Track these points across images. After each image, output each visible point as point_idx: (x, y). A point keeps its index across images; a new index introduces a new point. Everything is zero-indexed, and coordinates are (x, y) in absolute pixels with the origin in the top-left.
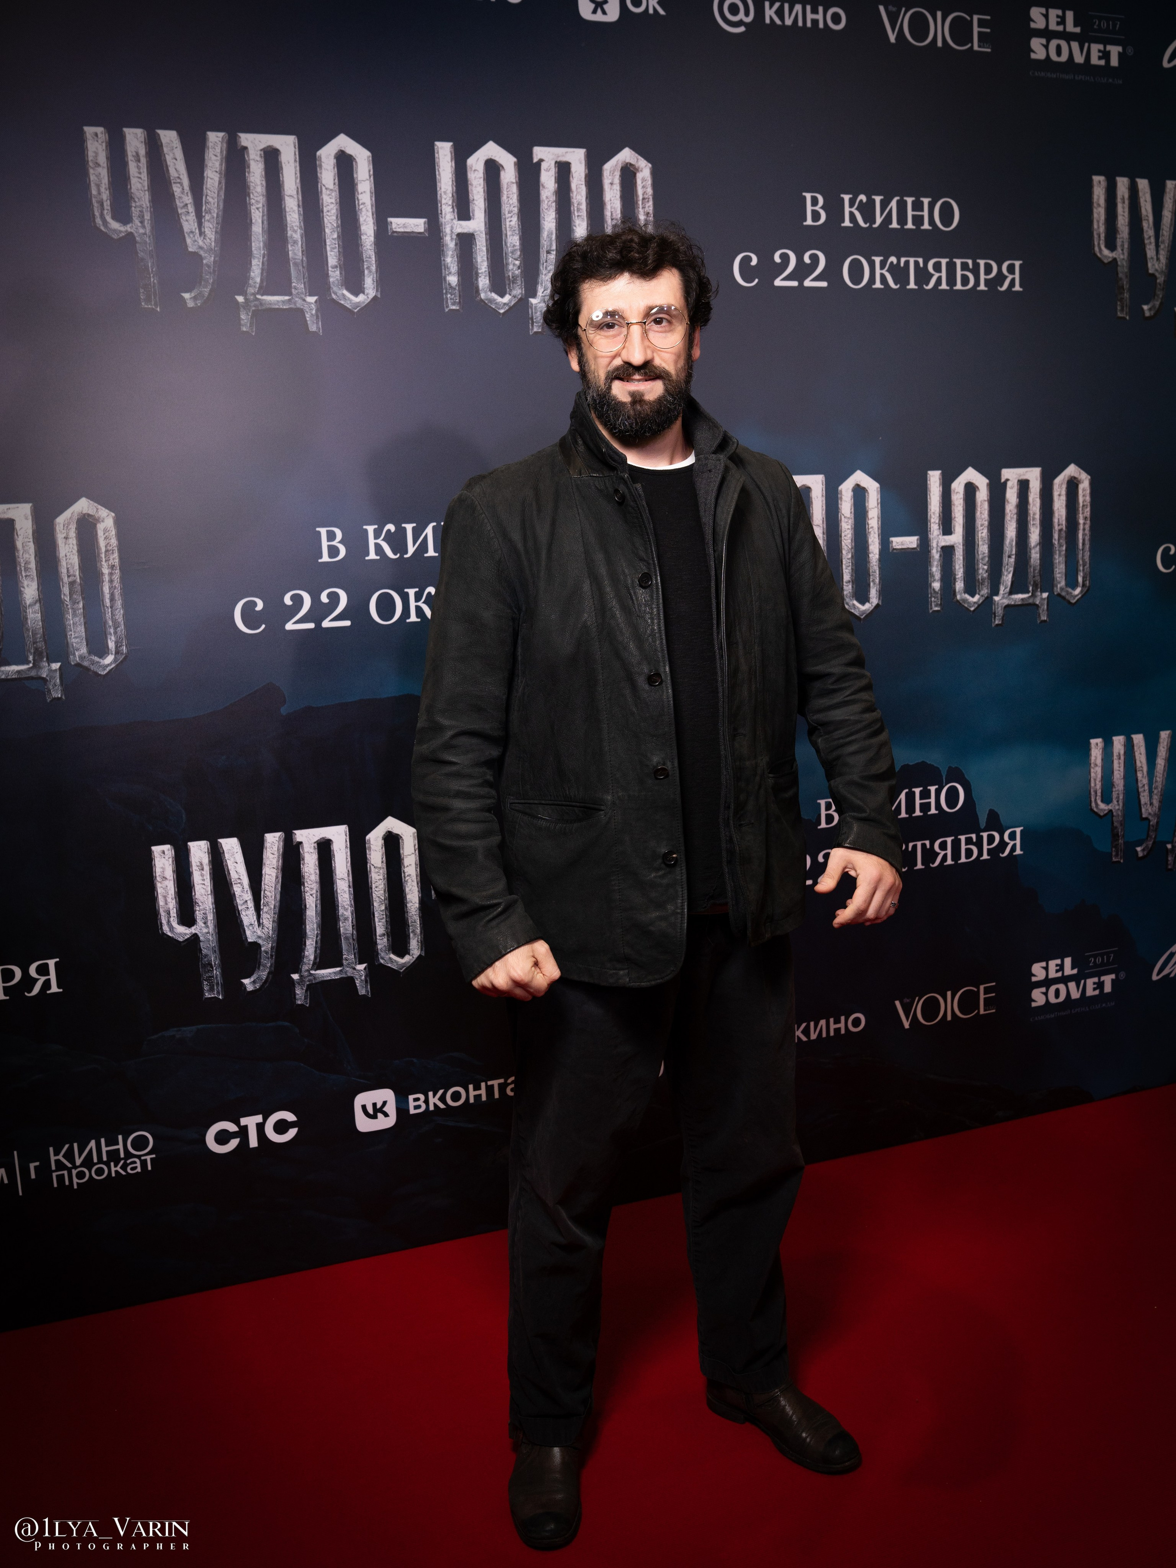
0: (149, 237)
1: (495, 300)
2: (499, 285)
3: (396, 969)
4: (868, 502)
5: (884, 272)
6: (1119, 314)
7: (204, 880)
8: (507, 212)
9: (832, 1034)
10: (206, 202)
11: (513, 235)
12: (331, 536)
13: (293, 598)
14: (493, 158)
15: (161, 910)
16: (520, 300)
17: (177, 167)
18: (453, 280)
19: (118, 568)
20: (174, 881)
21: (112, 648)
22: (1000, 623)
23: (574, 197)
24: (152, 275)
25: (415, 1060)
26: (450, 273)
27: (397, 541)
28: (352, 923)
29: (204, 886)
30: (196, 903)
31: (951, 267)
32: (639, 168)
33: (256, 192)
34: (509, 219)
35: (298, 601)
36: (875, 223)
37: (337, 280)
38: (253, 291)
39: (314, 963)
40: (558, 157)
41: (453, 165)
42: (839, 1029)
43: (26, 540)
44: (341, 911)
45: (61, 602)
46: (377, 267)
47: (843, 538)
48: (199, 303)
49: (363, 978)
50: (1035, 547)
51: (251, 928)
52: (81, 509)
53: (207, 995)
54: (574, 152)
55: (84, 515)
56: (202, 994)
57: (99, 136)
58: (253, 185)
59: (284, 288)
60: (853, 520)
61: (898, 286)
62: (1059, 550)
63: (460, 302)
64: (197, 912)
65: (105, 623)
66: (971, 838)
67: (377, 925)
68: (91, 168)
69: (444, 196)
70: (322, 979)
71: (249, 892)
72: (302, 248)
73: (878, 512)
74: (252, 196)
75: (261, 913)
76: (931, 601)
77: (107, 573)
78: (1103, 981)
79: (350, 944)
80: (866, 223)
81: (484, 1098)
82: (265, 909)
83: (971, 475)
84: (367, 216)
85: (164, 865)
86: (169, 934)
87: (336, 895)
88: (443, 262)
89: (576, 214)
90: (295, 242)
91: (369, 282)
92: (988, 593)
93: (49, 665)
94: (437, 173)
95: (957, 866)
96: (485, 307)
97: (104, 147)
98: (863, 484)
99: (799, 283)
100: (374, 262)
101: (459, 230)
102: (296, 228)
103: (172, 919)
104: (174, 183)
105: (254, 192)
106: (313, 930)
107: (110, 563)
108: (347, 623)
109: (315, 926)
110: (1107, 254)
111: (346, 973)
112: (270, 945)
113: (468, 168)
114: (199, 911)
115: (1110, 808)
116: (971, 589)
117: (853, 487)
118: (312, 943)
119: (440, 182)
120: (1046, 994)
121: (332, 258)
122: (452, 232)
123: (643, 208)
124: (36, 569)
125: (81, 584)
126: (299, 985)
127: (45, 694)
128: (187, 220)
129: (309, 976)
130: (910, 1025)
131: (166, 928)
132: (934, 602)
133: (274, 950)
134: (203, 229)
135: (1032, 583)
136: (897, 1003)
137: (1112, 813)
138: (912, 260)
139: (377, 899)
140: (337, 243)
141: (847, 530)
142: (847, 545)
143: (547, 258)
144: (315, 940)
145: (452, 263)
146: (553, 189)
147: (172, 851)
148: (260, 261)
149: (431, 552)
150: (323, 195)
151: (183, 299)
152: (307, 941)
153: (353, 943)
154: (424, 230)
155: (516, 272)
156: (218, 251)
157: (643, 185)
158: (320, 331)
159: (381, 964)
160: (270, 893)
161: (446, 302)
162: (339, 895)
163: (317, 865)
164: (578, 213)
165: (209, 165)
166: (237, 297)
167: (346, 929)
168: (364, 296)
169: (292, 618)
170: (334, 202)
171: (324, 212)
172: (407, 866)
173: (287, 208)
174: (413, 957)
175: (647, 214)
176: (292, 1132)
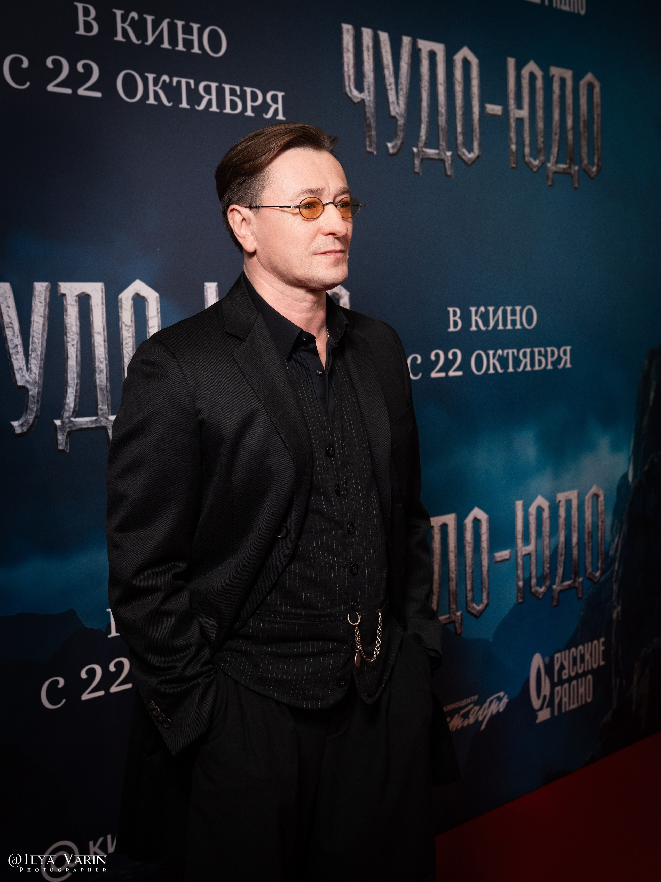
4: (148, 311)
5: (157, 89)
6: (369, 149)
31: (220, 92)
47: (124, 346)
60: (134, 328)
73: (158, 321)
98: (143, 294)
99: (72, 91)
110: (356, 95)
138: (184, 81)
141: (128, 338)
142: (128, 353)
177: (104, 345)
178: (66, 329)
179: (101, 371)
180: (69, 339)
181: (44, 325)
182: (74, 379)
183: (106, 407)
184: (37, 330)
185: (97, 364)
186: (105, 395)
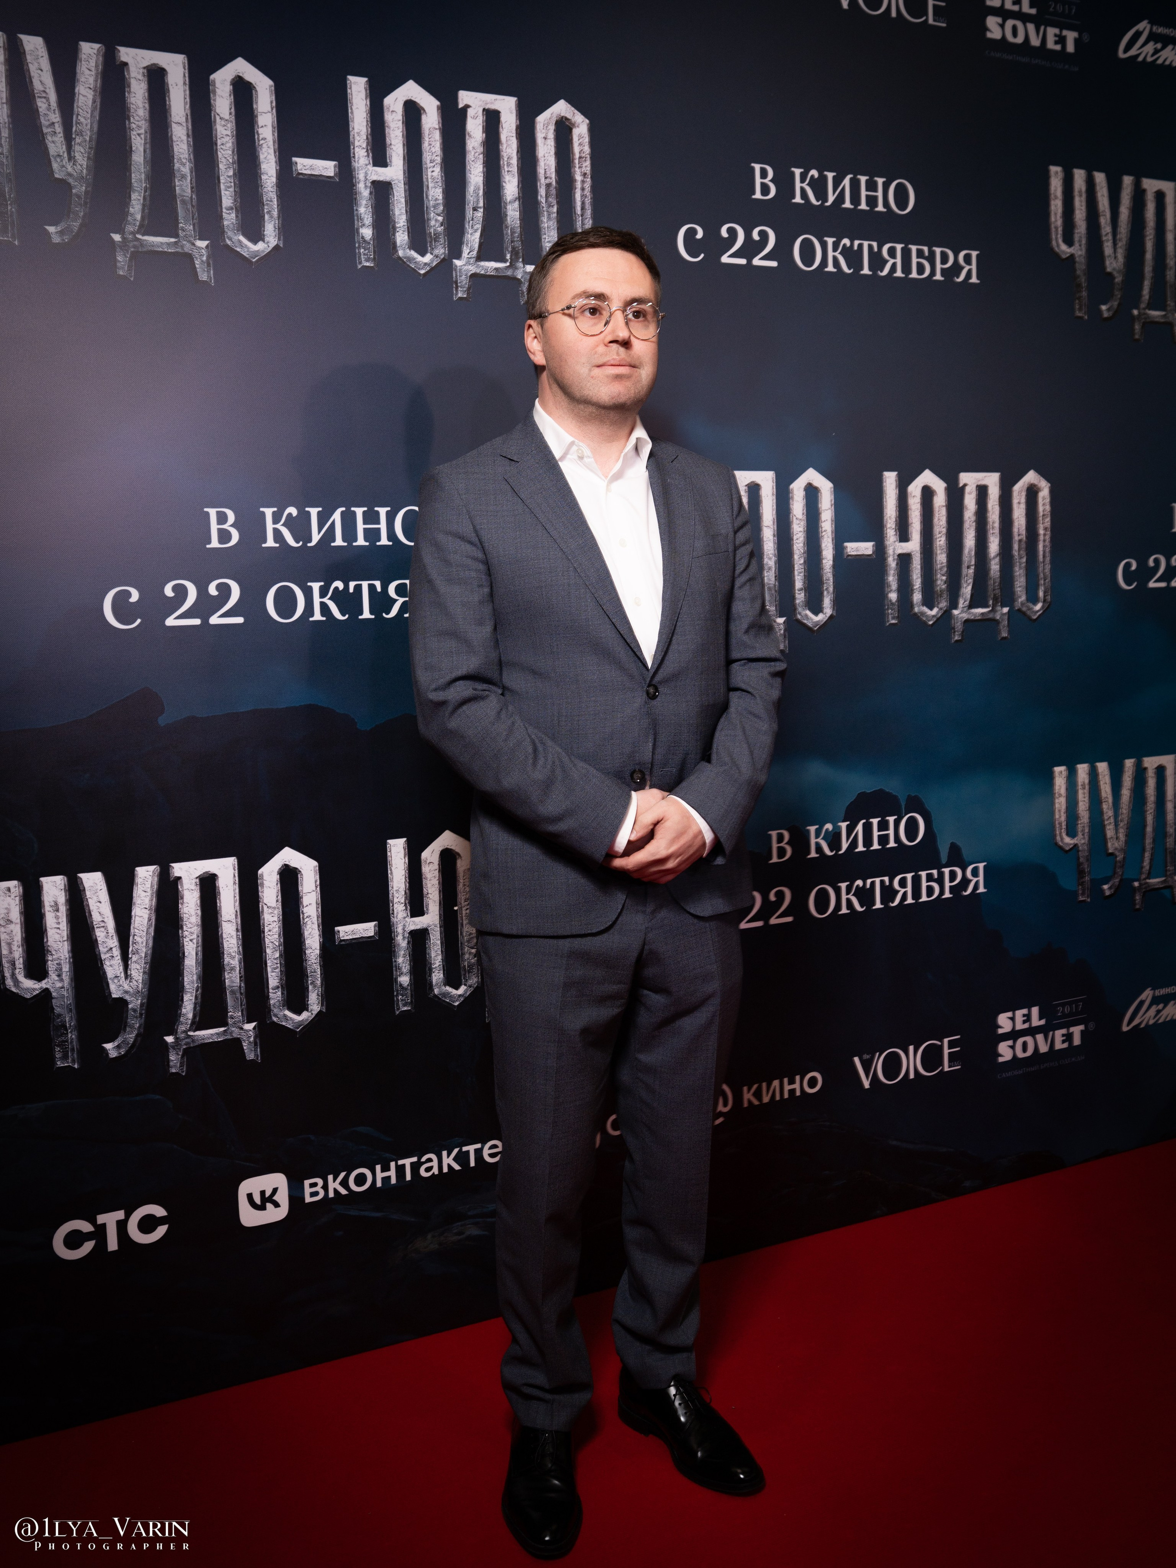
0: (7, 157)
1: (414, 259)
2: (419, 242)
3: (292, 1028)
4: (821, 503)
5: (837, 254)
6: (1078, 314)
7: (58, 923)
8: (428, 162)
9: (786, 1095)
10: (76, 121)
11: (436, 188)
12: (222, 518)
13: (175, 588)
14: (413, 99)
15: (4, 961)
16: (443, 260)
17: (42, 79)
18: (367, 232)
20: (21, 924)
22: (960, 638)
23: (504, 150)
24: (9, 202)
25: (312, 1137)
26: (364, 225)
27: (300, 527)
28: (240, 973)
29: (58, 931)
30: (48, 951)
31: (906, 255)
32: (575, 123)
33: (137, 115)
34: (431, 169)
35: (181, 593)
36: (827, 201)
37: (232, 223)
38: (132, 229)
39: (193, 1023)
40: (487, 104)
41: (368, 103)
42: (795, 1090)
44: (227, 959)
46: (279, 211)
47: (794, 542)
48: (66, 239)
49: (252, 1039)
50: (995, 558)
51: (116, 981)
53: (59, 1063)
54: (504, 100)
56: (53, 1060)
58: (134, 107)
59: (170, 228)
60: (805, 522)
61: (852, 270)
62: (1019, 562)
63: (374, 258)
64: (50, 962)
66: (932, 874)
67: (269, 976)
69: (357, 138)
70: (202, 1041)
71: (115, 937)
72: (191, 184)
73: (832, 514)
74: (132, 119)
75: (129, 963)
76: (888, 613)
78: (1073, 1033)
79: (237, 999)
80: (817, 201)
81: (393, 1181)
82: (135, 958)
83: (928, 478)
84: (268, 153)
85: (10, 903)
86: (14, 989)
87: (220, 940)
88: (355, 212)
89: (506, 169)
90: (183, 177)
91: (270, 229)
92: (946, 606)
94: (350, 111)
95: (917, 905)
96: (402, 265)
98: (816, 483)
100: (276, 206)
101: (375, 178)
102: (184, 161)
103: (17, 971)
104: (39, 97)
105: (135, 115)
106: (193, 983)
108: (240, 620)
109: (195, 977)
110: (1064, 249)
111: (231, 1033)
112: (139, 1001)
113: (385, 108)
114: (52, 961)
115: (1075, 842)
116: (929, 602)
117: (805, 486)
118: (191, 998)
119: (353, 121)
120: (1013, 1047)
121: (227, 199)
122: (366, 179)
123: (579, 167)
126: (174, 1049)
128: (53, 142)
129: (187, 1038)
130: (870, 1084)
131: (9, 982)
132: (891, 614)
133: (144, 1008)
134: (72, 153)
135: (992, 596)
136: (856, 1060)
137: (1078, 848)
138: (866, 244)
139: (271, 945)
140: (232, 181)
141: (798, 533)
142: (799, 550)
143: (473, 216)
144: (194, 995)
145: (365, 213)
146: (481, 139)
147: (19, 888)
148: (140, 196)
149: (339, 542)
150: (217, 125)
151: (47, 233)
152: (184, 995)
153: (241, 998)
154: (335, 174)
155: (438, 229)
156: (90, 181)
157: (579, 142)
158: (211, 281)
159: (274, 1022)
160: (140, 939)
161: (359, 257)
162: (224, 940)
163: (199, 904)
164: (508, 168)
165: (81, 80)
166: (113, 236)
167: (232, 982)
168: (263, 244)
169: (173, 613)
170: (230, 135)
171: (218, 144)
172: (307, 906)
173: (174, 137)
174: (312, 1014)
175: (585, 175)
176: (162, 1230)
177: (774, 540)
185: (766, 560)
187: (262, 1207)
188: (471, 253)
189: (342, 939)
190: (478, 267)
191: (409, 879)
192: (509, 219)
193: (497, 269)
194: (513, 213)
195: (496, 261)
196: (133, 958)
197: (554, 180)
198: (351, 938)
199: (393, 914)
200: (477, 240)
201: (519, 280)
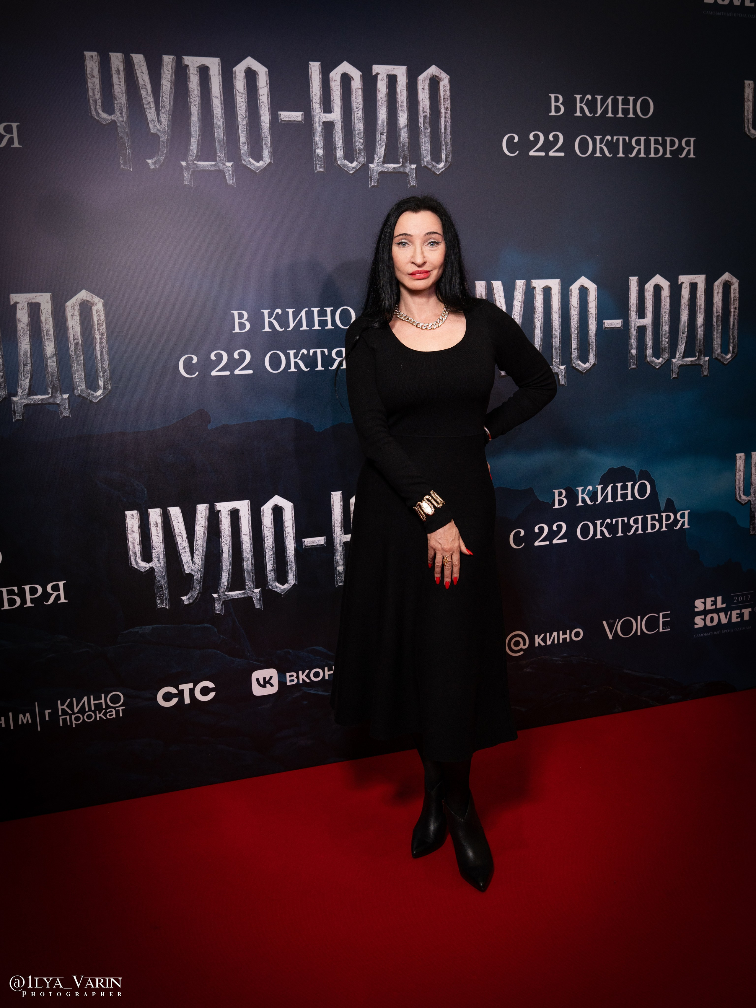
0: (126, 123)
1: (347, 165)
2: (350, 155)
3: (279, 592)
4: (589, 297)
5: (602, 146)
7: (158, 533)
8: (355, 108)
9: (561, 641)
10: (162, 101)
11: (359, 123)
12: (241, 316)
13: (216, 355)
14: (346, 72)
15: (131, 552)
16: (363, 165)
17: (144, 78)
18: (320, 152)
19: (105, 335)
20: (139, 533)
21: (101, 385)
22: (676, 376)
23: (399, 98)
24: (127, 148)
25: (291, 651)
26: (318, 147)
27: (283, 320)
28: (252, 562)
29: (158, 537)
30: (153, 548)
31: (647, 143)
32: (441, 78)
34: (357, 112)
35: (219, 357)
36: (597, 114)
37: (246, 151)
38: (192, 159)
39: (227, 588)
40: (389, 71)
41: (321, 77)
42: (566, 638)
43: (47, 316)
44: (245, 555)
45: (70, 356)
46: (271, 143)
47: (572, 321)
48: (157, 166)
49: (258, 597)
50: (700, 327)
51: (187, 564)
52: (82, 297)
53: (159, 606)
54: (399, 68)
55: (84, 300)
56: (156, 606)
57: (94, 58)
58: (192, 90)
59: (212, 157)
60: (579, 309)
61: (612, 155)
62: (717, 329)
63: (324, 166)
64: (153, 553)
65: (97, 369)
66: (655, 517)
67: (267, 564)
68: (89, 78)
69: (314, 97)
70: (232, 598)
71: (186, 541)
72: (223, 131)
73: (596, 304)
74: (191, 96)
75: (194, 555)
76: (630, 362)
77: (99, 338)
78: (744, 613)
79: (250, 576)
80: (591, 114)
82: (197, 552)
83: (658, 279)
84: (265, 110)
85: (133, 523)
86: (136, 567)
87: (241, 544)
88: (313, 141)
89: (400, 109)
90: (219, 127)
91: (266, 153)
92: (668, 357)
93: (61, 396)
94: (310, 82)
95: (645, 535)
96: (340, 170)
97: (97, 65)
98: (586, 286)
99: (545, 154)
100: (269, 140)
101: (324, 120)
102: (219, 118)
103: (137, 557)
104: (142, 88)
105: (193, 94)
106: (227, 566)
107: (100, 332)
108: (251, 372)
109: (228, 564)
110: (753, 132)
111: (247, 594)
112: (200, 575)
113: (330, 79)
114: (155, 553)
115: (749, 499)
116: (657, 353)
117: (579, 287)
118: (226, 574)
119: (312, 88)
120: (704, 620)
121: (243, 138)
122: (319, 121)
123: (443, 105)
124: (54, 335)
125: (82, 345)
126: (218, 601)
127: (59, 414)
129: (224, 595)
130: (612, 637)
131: (133, 563)
132: (632, 362)
133: (202, 579)
134: (160, 118)
135: (698, 351)
136: (604, 623)
137: (751, 502)
138: (621, 138)
139: (268, 548)
140: (246, 128)
141: (574, 315)
142: (574, 325)
143: (381, 138)
144: (228, 573)
145: (319, 141)
146: (386, 92)
147: (138, 514)
148: (196, 139)
149: (304, 327)
150: (237, 96)
151: (148, 164)
152: (223, 573)
153: (252, 575)
154: (302, 119)
155: (361, 147)
156: (169, 133)
157: (444, 89)
158: (234, 185)
159: (270, 588)
160: (200, 543)
161: (315, 166)
162: (243, 545)
163: (230, 525)
164: (401, 108)
165: (164, 77)
166: (182, 162)
167: (248, 567)
168: (263, 162)
169: (215, 368)
170: (244, 101)
171: (238, 107)
172: (287, 527)
173: (213, 105)
174: (290, 585)
175: (447, 109)
176: (212, 695)
177: (559, 320)
178: (535, 309)
179: (556, 337)
180: (536, 316)
181: (521, 308)
182: (538, 342)
183: (558, 360)
184: (517, 311)
185: (554, 332)
186: (558, 353)
187: (264, 686)
188: (379, 160)
189: (306, 545)
190: (383, 167)
191: (343, 514)
192: (401, 139)
193: (394, 168)
194: (404, 135)
195: (394, 163)
196: (196, 552)
197: (428, 113)
198: (311, 545)
199: (334, 532)
200: (383, 152)
201: (407, 173)
